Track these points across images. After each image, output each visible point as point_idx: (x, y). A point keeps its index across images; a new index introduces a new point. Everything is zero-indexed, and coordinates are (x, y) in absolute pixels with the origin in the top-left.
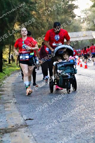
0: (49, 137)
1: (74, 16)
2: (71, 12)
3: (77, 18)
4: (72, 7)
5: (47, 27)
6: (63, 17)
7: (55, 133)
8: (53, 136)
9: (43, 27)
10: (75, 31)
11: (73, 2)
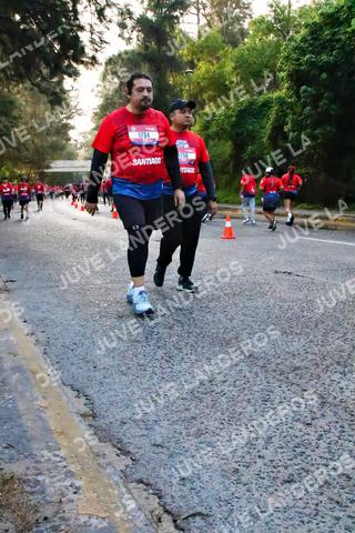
0: (38, 308)
1: (69, 139)
2: (66, 134)
3: (72, 142)
4: (67, 127)
5: (31, 151)
6: (55, 138)
7: (48, 303)
8: (45, 307)
9: (27, 150)
10: (70, 159)
11: (69, 121)
